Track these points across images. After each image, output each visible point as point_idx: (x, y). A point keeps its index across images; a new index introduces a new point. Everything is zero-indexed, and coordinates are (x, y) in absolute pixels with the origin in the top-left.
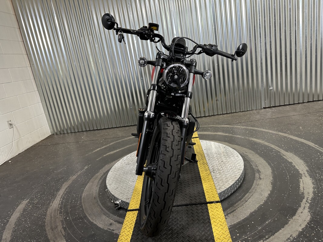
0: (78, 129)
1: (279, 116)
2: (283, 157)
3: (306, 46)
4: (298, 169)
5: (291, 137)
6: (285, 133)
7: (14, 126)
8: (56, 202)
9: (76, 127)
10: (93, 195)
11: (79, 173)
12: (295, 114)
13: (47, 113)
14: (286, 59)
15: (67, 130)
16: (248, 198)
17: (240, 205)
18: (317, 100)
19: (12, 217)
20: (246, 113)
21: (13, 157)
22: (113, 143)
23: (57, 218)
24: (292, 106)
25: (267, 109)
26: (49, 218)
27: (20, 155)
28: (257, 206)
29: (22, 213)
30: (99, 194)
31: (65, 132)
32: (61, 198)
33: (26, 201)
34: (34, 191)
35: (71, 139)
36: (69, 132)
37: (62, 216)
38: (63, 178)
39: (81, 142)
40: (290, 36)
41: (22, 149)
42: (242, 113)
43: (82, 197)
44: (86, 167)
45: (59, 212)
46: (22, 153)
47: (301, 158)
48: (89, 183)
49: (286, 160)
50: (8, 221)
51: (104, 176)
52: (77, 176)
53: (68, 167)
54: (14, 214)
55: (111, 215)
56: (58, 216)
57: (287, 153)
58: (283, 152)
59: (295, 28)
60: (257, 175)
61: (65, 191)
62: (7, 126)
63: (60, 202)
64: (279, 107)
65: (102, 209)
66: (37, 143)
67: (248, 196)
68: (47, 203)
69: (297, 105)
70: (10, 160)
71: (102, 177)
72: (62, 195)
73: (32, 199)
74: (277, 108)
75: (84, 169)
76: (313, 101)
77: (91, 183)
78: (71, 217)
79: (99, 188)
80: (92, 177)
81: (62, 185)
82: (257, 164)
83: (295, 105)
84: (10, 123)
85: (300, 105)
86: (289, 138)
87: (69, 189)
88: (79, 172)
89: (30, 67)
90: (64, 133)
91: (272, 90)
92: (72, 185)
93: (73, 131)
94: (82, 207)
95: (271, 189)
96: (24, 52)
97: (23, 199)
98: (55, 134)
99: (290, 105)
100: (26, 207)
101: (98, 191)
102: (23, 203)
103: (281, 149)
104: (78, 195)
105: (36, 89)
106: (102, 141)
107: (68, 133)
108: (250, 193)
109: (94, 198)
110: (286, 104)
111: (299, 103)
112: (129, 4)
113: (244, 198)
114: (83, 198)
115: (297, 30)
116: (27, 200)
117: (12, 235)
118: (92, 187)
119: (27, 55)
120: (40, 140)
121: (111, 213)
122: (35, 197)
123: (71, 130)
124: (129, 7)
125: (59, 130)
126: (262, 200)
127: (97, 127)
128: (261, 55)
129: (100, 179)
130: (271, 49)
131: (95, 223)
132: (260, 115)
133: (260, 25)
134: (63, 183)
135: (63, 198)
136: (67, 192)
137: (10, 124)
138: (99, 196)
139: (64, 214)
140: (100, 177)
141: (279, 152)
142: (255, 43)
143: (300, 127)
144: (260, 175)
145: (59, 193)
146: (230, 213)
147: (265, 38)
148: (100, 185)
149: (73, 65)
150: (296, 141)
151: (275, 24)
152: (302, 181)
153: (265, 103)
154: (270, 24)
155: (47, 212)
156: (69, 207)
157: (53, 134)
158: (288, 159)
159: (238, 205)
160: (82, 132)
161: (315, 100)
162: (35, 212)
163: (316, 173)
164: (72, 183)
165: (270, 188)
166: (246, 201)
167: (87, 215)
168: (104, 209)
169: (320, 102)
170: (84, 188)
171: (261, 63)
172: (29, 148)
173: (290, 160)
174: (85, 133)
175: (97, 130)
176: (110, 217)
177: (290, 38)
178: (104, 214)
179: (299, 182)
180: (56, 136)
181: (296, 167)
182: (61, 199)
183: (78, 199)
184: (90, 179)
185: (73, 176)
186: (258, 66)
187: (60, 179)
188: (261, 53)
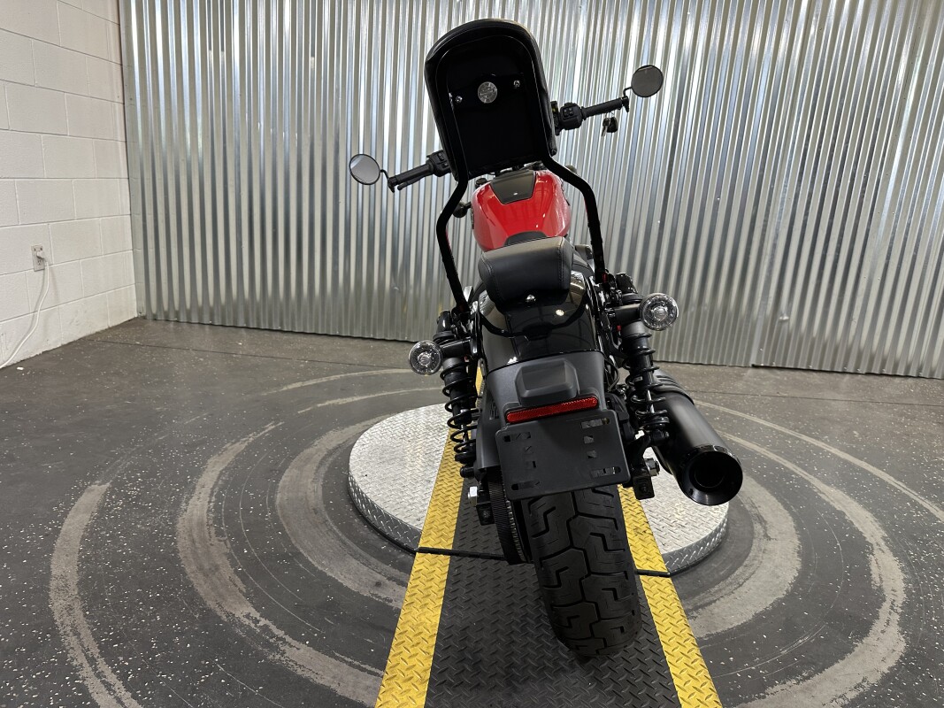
0: (223, 318)
1: (798, 394)
2: (820, 498)
3: (895, 227)
4: (861, 530)
5: (834, 451)
6: (817, 438)
7: (47, 268)
8: (199, 503)
9: (218, 312)
10: (307, 501)
11: (251, 439)
12: (838, 397)
13: (141, 251)
14: (838, 250)
15: (189, 313)
16: (744, 577)
17: (724, 592)
18: (890, 373)
19: (67, 521)
20: (707, 369)
21: (27, 357)
22: (338, 376)
23: (212, 545)
24: (828, 375)
25: (762, 371)
26: (188, 543)
27: (47, 355)
28: (771, 600)
29: (98, 518)
30: (326, 501)
31: (183, 318)
32: (211, 495)
33: (100, 485)
34: (120, 464)
35: (204, 340)
36: (195, 319)
37: (224, 541)
38: (203, 442)
39: (239, 356)
40: (863, 192)
41: (56, 340)
42: (695, 368)
43: (277, 503)
44: (270, 427)
45: (213, 531)
46: (54, 352)
47: (866, 506)
48: (287, 470)
49: (828, 503)
50: (57, 531)
52: (246, 444)
53: (211, 415)
54: (71, 514)
55: (373, 560)
56: (215, 540)
57: (827, 488)
58: (817, 484)
59: (880, 175)
60: (758, 527)
61: (219, 478)
62: (30, 262)
63: (212, 504)
64: (792, 373)
66: (97, 333)
67: (743, 573)
68: (169, 501)
69: (839, 375)
70: (18, 363)
71: (324, 458)
72: (212, 489)
73: (118, 484)
74: (786, 372)
75: (264, 429)
76: (881, 375)
77: (295, 471)
78: (253, 550)
79: (323, 486)
80: (296, 454)
81: (205, 462)
82: (754, 500)
83: (835, 374)
84: (39, 254)
85: (848, 376)
86: (828, 452)
87: (230, 475)
88: (250, 435)
89: (122, 105)
90: (178, 321)
91: (785, 325)
92: (237, 468)
93: (206, 320)
94: (280, 527)
95: (799, 567)
96: (115, 58)
97: (93, 480)
98: (150, 317)
99: (820, 371)
100: (105, 501)
101: (320, 492)
102: (93, 490)
103: (812, 477)
105: (124, 174)
106: (302, 365)
107: (189, 323)
108: (746, 566)
109: (314, 509)
110: (811, 367)
111: (844, 373)
113: (733, 576)
114: (280, 506)
115: (884, 180)
116: (104, 483)
117: (80, 570)
118: (300, 480)
119: (119, 67)
120: (107, 327)
121: (371, 556)
122: (130, 480)
123: (201, 317)
125: (166, 309)
126: (781, 589)
127: (281, 324)
128: (778, 224)
129: (321, 463)
130: (806, 214)
131: (329, 574)
132: (747, 381)
133: (794, 143)
134: (209, 457)
135: (219, 498)
136: (226, 482)
137: (39, 258)
138: (326, 508)
139: (230, 538)
140: (318, 458)
141: (809, 483)
142: (771, 190)
143: (855, 432)
144: (765, 528)
145: (200, 480)
146: (702, 607)
147: (800, 181)
148: (324, 479)
150: (846, 462)
151: (832, 150)
152: (873, 559)
153: (759, 353)
154: (820, 147)
155: (174, 524)
156: (241, 521)
157: (144, 318)
158: (831, 503)
159: (720, 590)
160: (233, 329)
161: (885, 372)
162: (139, 519)
163: (908, 549)
164: (237, 461)
165: (797, 563)
166: (741, 585)
167: (301, 551)
168: (349, 542)
169: (897, 380)
170: (278, 481)
171: (774, 246)
172: (74, 342)
173: (838, 507)
174: (243, 332)
175: (281, 331)
176: (373, 566)
177: (862, 197)
178: (352, 555)
179: (868, 562)
180: (151, 323)
181: (856, 525)
182: (210, 498)
183: (264, 506)
184: (289, 460)
185: (235, 443)
186: (764, 251)
187: (194, 445)
188: (780, 218)
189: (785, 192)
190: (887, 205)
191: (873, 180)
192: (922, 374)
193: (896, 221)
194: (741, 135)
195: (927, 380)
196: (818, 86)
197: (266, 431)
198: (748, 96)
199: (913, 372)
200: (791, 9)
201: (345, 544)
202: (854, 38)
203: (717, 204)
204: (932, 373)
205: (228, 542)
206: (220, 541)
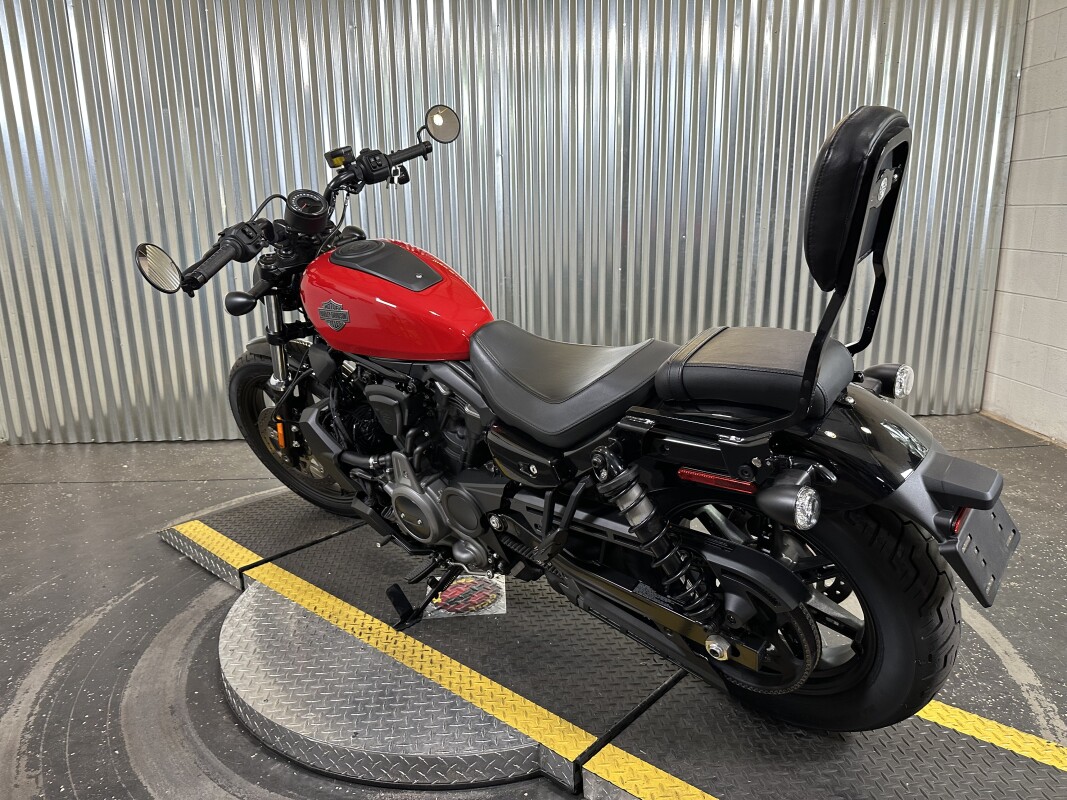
0: (108, 433)
8: (14, 719)
9: (100, 426)
10: (165, 695)
11: (109, 607)
15: (64, 432)
22: (242, 498)
23: (16, 786)
30: (190, 695)
31: (57, 439)
32: (35, 703)
35: (79, 467)
36: (73, 439)
37: (36, 777)
38: (43, 621)
39: (120, 484)
43: (123, 704)
44: (138, 585)
45: (24, 762)
48: (147, 649)
51: (209, 625)
52: (101, 616)
53: (63, 577)
55: (237, 779)
56: (23, 779)
61: (51, 676)
63: (32, 718)
65: (202, 757)
72: (39, 693)
75: (129, 591)
77: (158, 650)
78: (73, 785)
79: (191, 669)
80: (163, 623)
81: (38, 652)
87: (68, 669)
88: (110, 601)
90: (51, 443)
92: (81, 654)
93: (87, 438)
94: (119, 743)
98: (14, 442)
101: (184, 680)
104: (106, 693)
106: (198, 488)
107: (66, 444)
109: (171, 707)
112: (351, 23)
114: (126, 708)
118: (161, 664)
121: (235, 771)
123: (79, 434)
124: (352, 33)
125: (34, 428)
127: (181, 433)
128: (755, 259)
129: (195, 632)
130: (785, 244)
134: (45, 644)
135: (45, 706)
136: (61, 680)
138: (188, 702)
139: (45, 770)
140: (192, 625)
142: (743, 221)
145: (24, 681)
147: (773, 206)
148: (194, 658)
149: (121, 199)
156: (67, 741)
157: (7, 443)
160: (122, 446)
164: (82, 645)
167: (141, 777)
168: (209, 754)
170: (131, 669)
171: (753, 285)
174: (134, 449)
175: (182, 442)
176: (234, 788)
178: (208, 775)
180: (16, 451)
182: (33, 707)
183: (104, 714)
184: (153, 633)
185: (87, 615)
186: (743, 290)
187: (31, 626)
188: (756, 252)
189: (758, 221)
192: (934, 412)
194: (701, 161)
195: (939, 418)
196: (780, 97)
197: (132, 592)
198: (704, 112)
199: (924, 411)
200: (739, 11)
201: (203, 757)
202: (814, 41)
203: (682, 243)
204: (945, 408)
205: (41, 777)
206: (30, 777)
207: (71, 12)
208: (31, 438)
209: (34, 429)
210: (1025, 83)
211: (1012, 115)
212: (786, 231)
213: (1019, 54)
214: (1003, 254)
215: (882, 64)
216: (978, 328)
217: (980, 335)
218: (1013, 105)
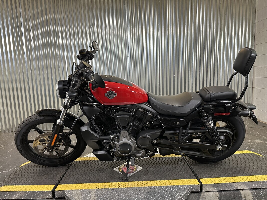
3: (224, 78)
40: (214, 69)
112: (92, 26)
115: (219, 65)
124: (92, 28)
130: (200, 77)
133: (193, 58)
142: (189, 71)
147: (196, 68)
151: (204, 59)
154: (200, 58)
171: (192, 87)
177: (214, 71)
180: (3, 134)
186: (190, 89)
188: (192, 79)
189: (193, 71)
190: (221, 72)
191: (216, 65)
193: (225, 76)
194: (178, 57)
196: (197, 41)
198: (178, 46)
200: (186, 22)
203: (174, 77)
207: (22, 24)
208: (7, 130)
209: (8, 128)
210: (256, 37)
211: (253, 45)
212: (200, 74)
213: (254, 30)
214: (254, 78)
215: (221, 33)
216: (249, 97)
217: (250, 99)
218: (253, 43)
